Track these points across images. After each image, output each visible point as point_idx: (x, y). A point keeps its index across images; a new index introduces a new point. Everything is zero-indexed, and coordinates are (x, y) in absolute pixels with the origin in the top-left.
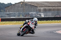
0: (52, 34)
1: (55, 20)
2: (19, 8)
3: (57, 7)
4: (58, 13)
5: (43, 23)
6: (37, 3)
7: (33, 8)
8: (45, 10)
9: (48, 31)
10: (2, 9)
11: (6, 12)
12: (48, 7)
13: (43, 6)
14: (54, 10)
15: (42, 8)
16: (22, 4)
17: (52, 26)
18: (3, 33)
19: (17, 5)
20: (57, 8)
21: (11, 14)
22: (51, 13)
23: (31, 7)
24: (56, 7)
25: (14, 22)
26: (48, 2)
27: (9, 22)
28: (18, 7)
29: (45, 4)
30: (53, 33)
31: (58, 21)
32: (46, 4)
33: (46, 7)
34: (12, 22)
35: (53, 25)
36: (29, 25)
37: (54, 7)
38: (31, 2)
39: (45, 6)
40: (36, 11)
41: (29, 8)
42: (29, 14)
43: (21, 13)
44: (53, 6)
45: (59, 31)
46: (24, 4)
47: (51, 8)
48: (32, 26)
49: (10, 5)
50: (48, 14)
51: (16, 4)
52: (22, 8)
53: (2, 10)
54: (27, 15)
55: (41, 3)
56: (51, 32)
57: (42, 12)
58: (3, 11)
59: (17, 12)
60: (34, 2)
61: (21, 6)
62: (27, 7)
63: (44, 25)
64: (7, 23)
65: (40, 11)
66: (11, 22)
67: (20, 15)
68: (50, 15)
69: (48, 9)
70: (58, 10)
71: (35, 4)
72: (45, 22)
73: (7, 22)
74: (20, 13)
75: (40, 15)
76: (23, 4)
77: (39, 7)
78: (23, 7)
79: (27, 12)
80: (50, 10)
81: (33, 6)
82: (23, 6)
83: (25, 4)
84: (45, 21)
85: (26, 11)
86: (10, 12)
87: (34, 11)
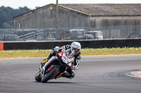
0: (121, 78)
1: (130, 47)
2: (46, 20)
3: (134, 16)
4: (136, 30)
5: (101, 54)
6: (87, 7)
7: (77, 19)
8: (106, 24)
9: (112, 73)
10: (6, 21)
11: (17, 27)
12: (113, 16)
13: (101, 14)
14: (126, 23)
16: (51, 8)
17: (121, 59)
18: (8, 78)
19: (41, 11)
20: (132, 18)
21: (27, 32)
22: (119, 31)
23: (74, 16)
25: (33, 51)
26: (114, 5)
27: (22, 51)
28: (44, 16)
29: (106, 10)
30: (124, 76)
31: (137, 49)
32: (108, 9)
33: (108, 16)
34: (30, 51)
35: (123, 59)
36: (60, 58)
38: (74, 5)
39: (106, 14)
40: (86, 25)
41: (68, 18)
42: (68, 32)
43: (51, 31)
44: (125, 13)
45: (139, 72)
46: (57, 9)
47: (120, 18)
48: (68, 60)
49: (24, 11)
50: (112, 33)
51: (38, 8)
52: (53, 19)
53: (5, 24)
54: (63, 34)
55: (95, 6)
56: (119, 75)
57: (98, 27)
58: (9, 26)
59: (41, 28)
60: (81, 5)
61: (49, 13)
62: (64, 16)
63: (104, 58)
64: (19, 55)
65: (93, 25)
66: (27, 51)
67: (48, 35)
68: (117, 35)
69: (112, 21)
70: (136, 23)
71: (83, 10)
72: (107, 51)
73: (17, 51)
74: (48, 31)
75: (94, 34)
76: (55, 10)
77: (92, 16)
78: (55, 16)
79: (64, 29)
80: (117, 23)
81: (79, 13)
82: (54, 13)
83: (59, 10)
84: (105, 49)
85: (62, 26)
86: (25, 28)
87: (80, 27)
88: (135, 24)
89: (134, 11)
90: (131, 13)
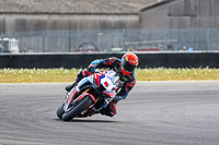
8: (22, 27)
13: (15, 10)
14: (55, 26)
15: (10, 19)
20: (66, 18)
29: (21, 3)
32: (24, 1)
33: (27, 14)
37: (55, 13)
44: (53, 9)
47: (45, 17)
57: (9, 32)
69: (32, 21)
80: (40, 26)
88: (70, 28)
89: (67, 6)
90: (63, 10)
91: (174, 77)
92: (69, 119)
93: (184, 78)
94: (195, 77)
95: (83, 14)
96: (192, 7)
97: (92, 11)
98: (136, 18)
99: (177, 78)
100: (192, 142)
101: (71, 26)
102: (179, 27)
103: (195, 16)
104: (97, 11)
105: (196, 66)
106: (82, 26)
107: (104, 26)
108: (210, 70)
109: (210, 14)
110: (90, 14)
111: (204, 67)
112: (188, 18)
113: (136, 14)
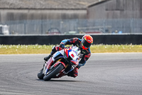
3: (41, 9)
13: (7, 6)
14: (32, 17)
20: (39, 12)
24: (39, 9)
32: (12, 1)
33: (14, 9)
37: (32, 9)
39: (12, 7)
44: (31, 6)
47: (26, 11)
69: (18, 14)
80: (23, 17)
89: (41, 4)
90: (38, 7)
91: (110, 50)
92: (48, 79)
93: (116, 51)
94: (123, 50)
95: (51, 9)
96: (122, 5)
97: (57, 7)
98: (85, 12)
99: (111, 51)
100: (121, 93)
101: (43, 17)
102: (113, 18)
103: (123, 10)
104: (60, 7)
105: (124, 43)
106: (50, 17)
107: (64, 17)
108: (133, 46)
109: (133, 9)
110: (55, 9)
111: (129, 44)
112: (118, 12)
113: (85, 9)
